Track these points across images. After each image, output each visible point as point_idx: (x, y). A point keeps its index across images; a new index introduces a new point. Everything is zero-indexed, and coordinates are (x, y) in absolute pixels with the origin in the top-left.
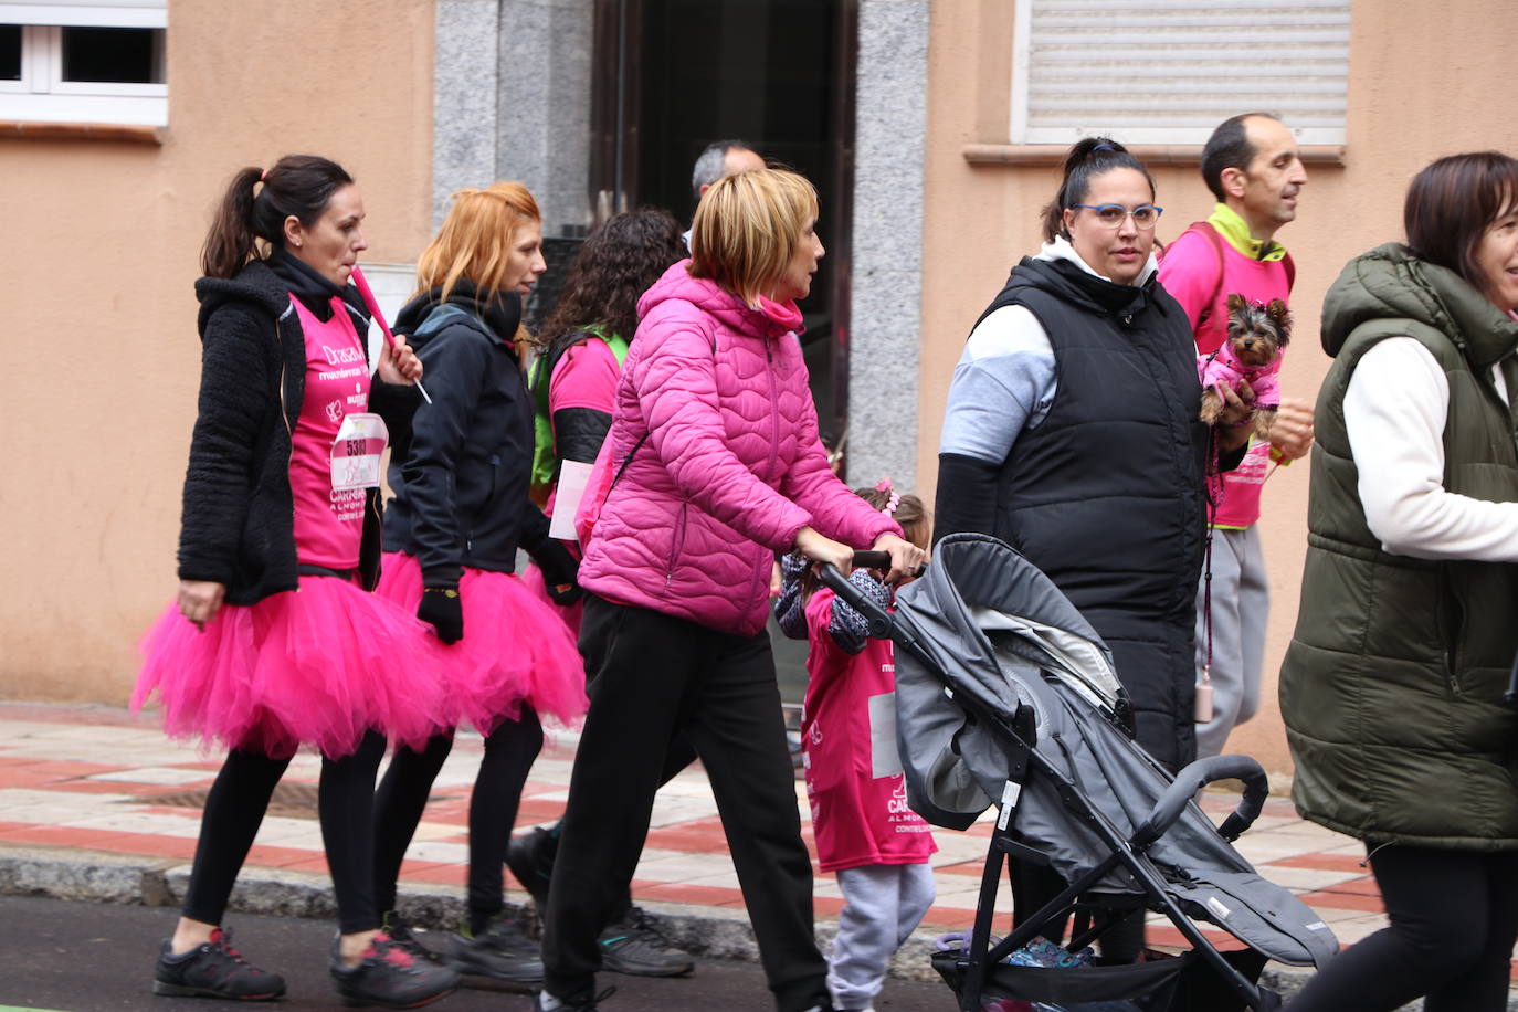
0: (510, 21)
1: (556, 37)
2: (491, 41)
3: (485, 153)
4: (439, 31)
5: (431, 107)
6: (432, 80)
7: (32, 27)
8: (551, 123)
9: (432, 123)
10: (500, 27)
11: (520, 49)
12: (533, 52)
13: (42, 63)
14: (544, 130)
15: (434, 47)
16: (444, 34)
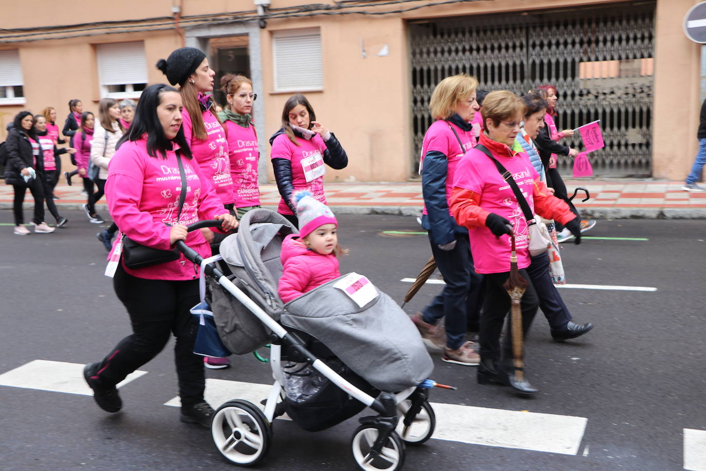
13: (130, 90)
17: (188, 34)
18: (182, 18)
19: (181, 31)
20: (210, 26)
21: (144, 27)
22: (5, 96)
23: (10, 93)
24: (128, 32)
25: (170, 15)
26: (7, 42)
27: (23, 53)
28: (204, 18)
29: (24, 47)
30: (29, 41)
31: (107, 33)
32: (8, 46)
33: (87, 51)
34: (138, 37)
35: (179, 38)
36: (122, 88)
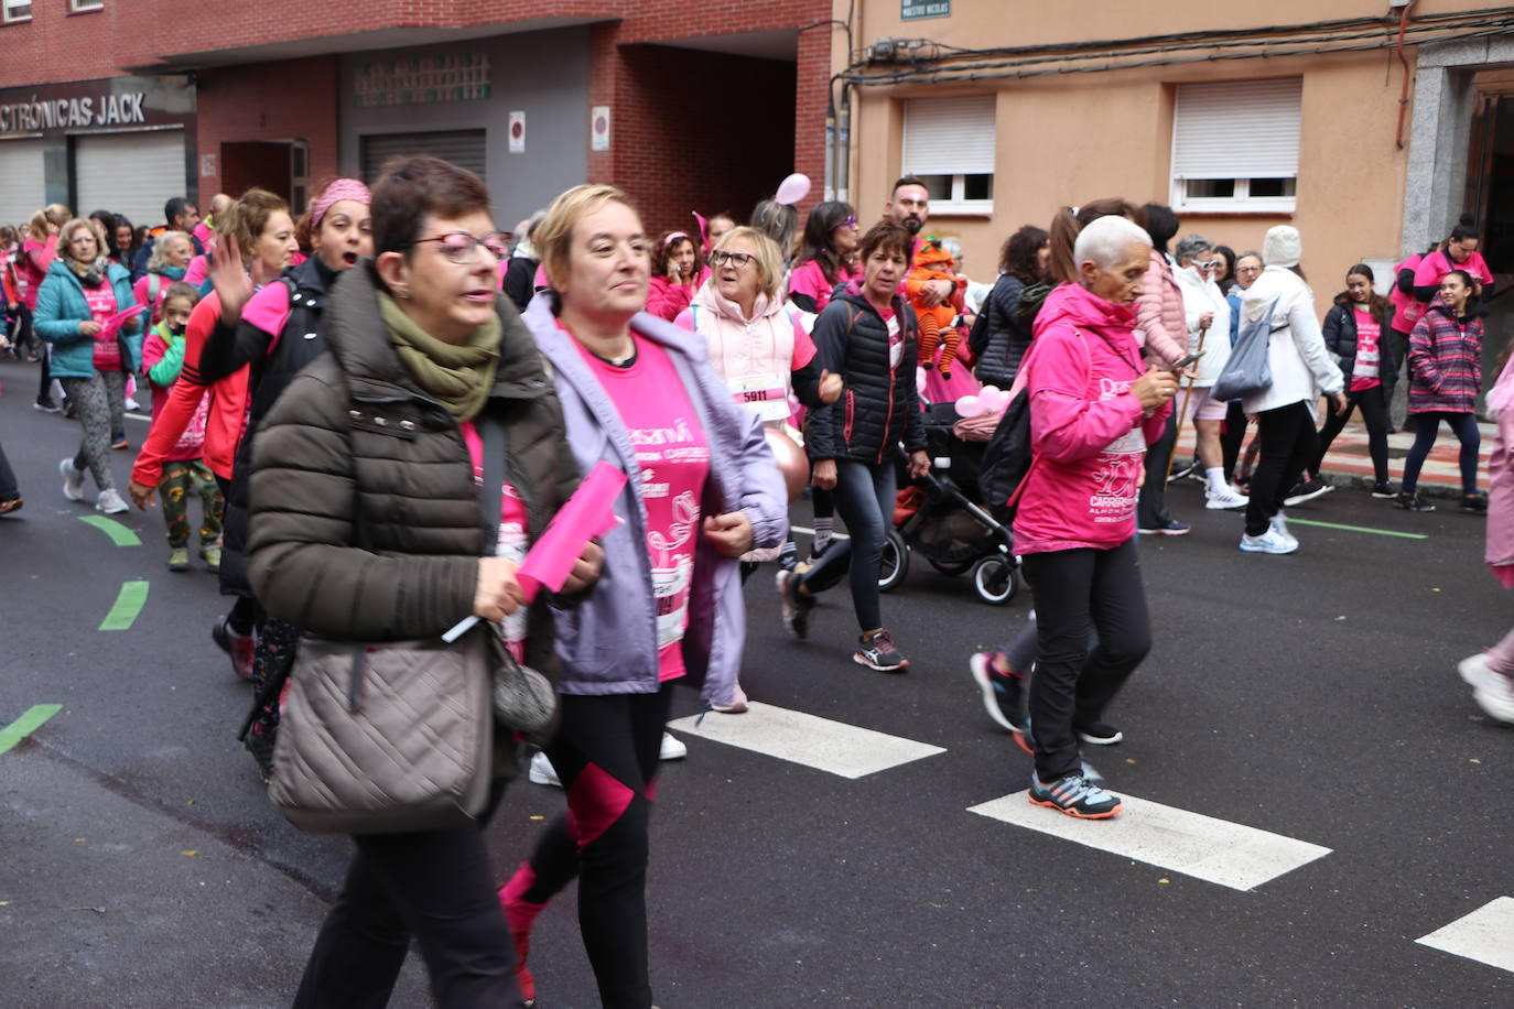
0: (1437, 169)
1: (1452, 175)
2: (1431, 176)
3: (1426, 218)
4: (1409, 174)
5: (1403, 201)
6: (1404, 191)
7: (1239, 180)
8: (1449, 206)
9: (1403, 207)
10: (1434, 171)
11: (1441, 180)
12: (1444, 180)
13: (1242, 193)
14: (1445, 209)
15: (1406, 180)
16: (1411, 175)
17: (1422, 62)
18: (1415, 20)
19: (1408, 52)
20: (1489, 41)
21: (1310, 43)
22: (947, 195)
23: (958, 189)
24: (1264, 56)
25: (1381, 13)
26: (973, 79)
27: (1006, 105)
28: (1479, 17)
29: (1008, 89)
30: (1020, 76)
31: (1211, 59)
32: (973, 86)
33: (1153, 100)
34: (1288, 66)
35: (1398, 72)
36: (1223, 188)
